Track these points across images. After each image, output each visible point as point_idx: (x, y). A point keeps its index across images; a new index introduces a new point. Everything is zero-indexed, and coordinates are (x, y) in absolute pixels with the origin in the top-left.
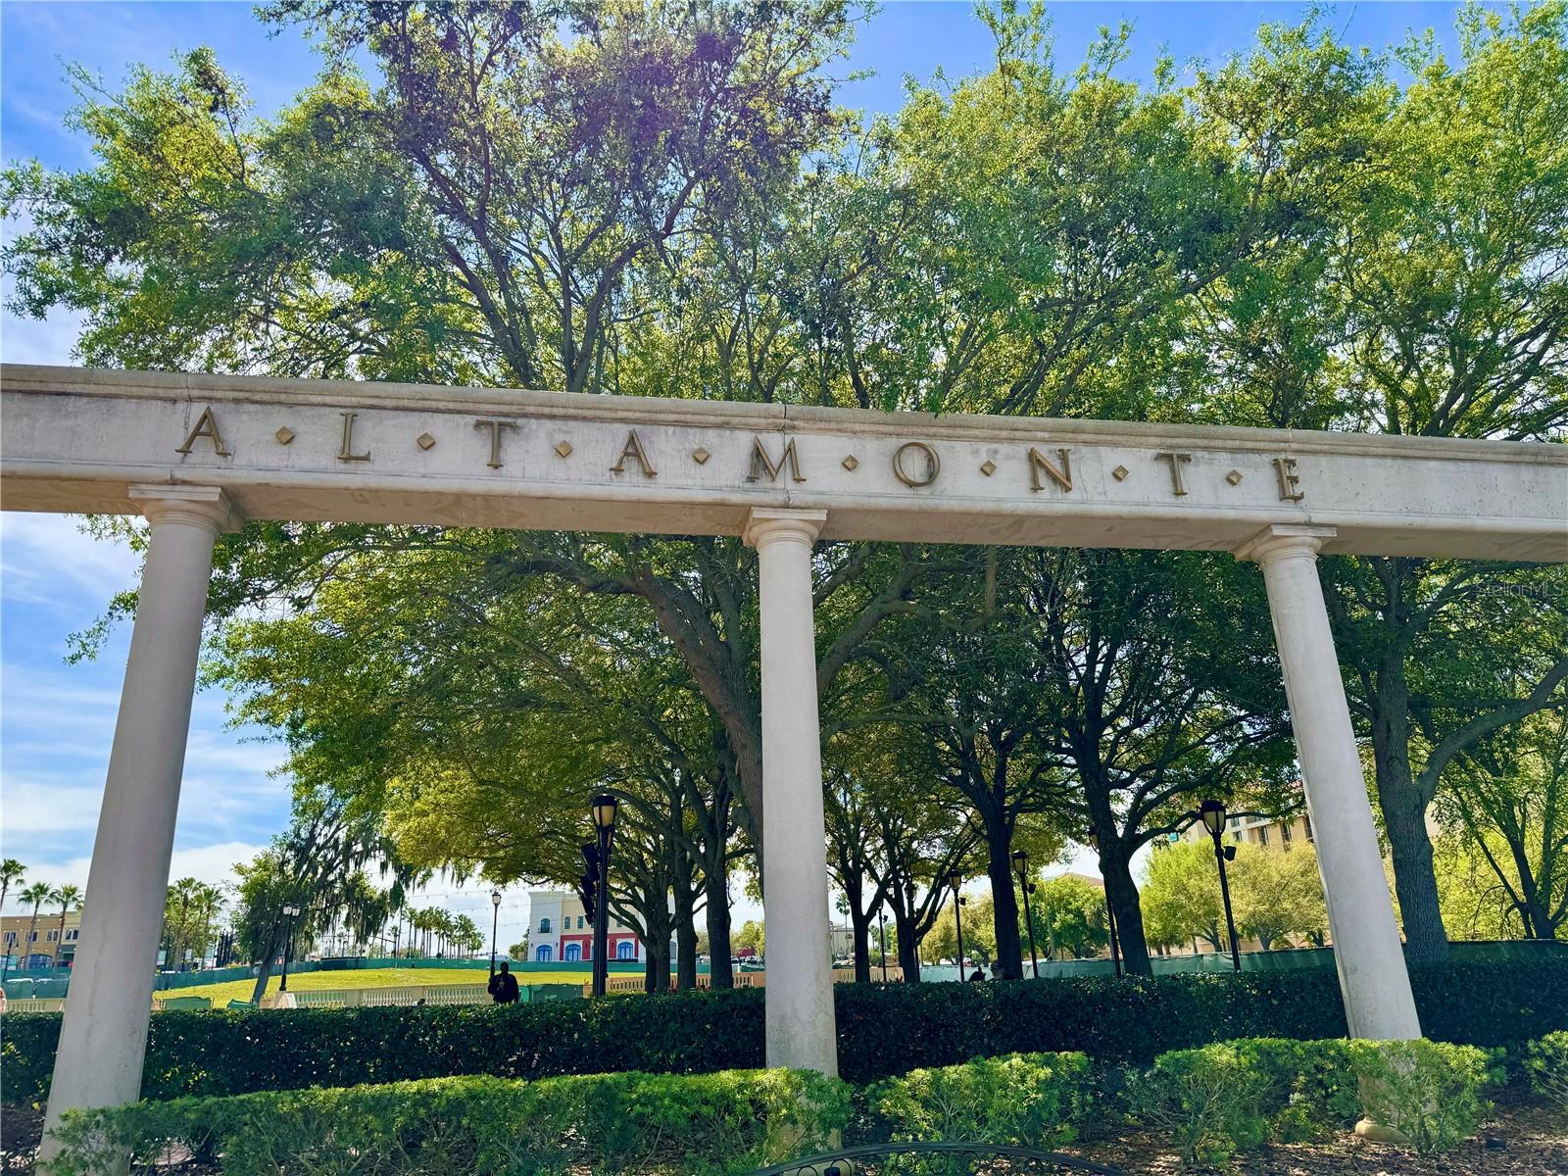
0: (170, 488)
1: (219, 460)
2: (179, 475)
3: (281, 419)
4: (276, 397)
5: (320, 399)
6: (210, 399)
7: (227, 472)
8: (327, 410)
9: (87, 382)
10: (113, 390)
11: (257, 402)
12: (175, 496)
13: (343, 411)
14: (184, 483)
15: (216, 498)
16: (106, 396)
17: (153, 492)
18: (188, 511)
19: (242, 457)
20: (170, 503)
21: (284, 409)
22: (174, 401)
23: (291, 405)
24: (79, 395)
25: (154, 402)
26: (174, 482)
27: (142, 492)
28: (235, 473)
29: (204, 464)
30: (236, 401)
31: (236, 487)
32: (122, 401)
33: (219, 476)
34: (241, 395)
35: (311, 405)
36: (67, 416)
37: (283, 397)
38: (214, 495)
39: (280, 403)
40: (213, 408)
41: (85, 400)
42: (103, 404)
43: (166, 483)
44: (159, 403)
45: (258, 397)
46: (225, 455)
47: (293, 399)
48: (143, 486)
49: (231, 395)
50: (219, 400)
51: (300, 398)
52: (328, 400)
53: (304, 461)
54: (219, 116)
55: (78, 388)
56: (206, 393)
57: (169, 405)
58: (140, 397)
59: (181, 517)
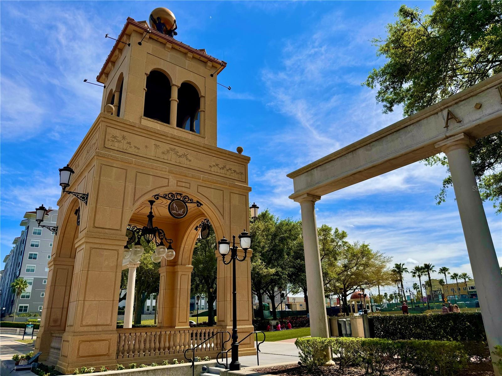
0: (447, 140)
1: (459, 124)
2: (448, 135)
3: (475, 101)
4: (469, 95)
5: (485, 87)
6: (447, 107)
7: (463, 127)
8: (490, 90)
9: (410, 120)
10: (418, 119)
11: (463, 100)
12: (449, 142)
13: (496, 87)
14: (450, 136)
15: (463, 137)
16: (417, 122)
17: (442, 144)
18: (455, 145)
19: (466, 120)
20: (448, 145)
21: (474, 98)
22: (437, 113)
23: (476, 95)
24: (410, 125)
25: (431, 117)
26: (447, 138)
27: (439, 145)
28: (466, 126)
29: (455, 128)
30: (456, 103)
31: (468, 130)
32: (422, 121)
33: (461, 129)
34: (457, 100)
35: (483, 91)
36: (409, 132)
37: (472, 94)
38: (462, 136)
39: (472, 96)
40: (450, 109)
41: (412, 126)
42: (417, 124)
43: (445, 139)
44: (433, 116)
45: (463, 98)
46: (460, 122)
47: (475, 92)
48: (438, 143)
49: (454, 102)
50: (451, 106)
51: (478, 91)
52: (488, 86)
53: (489, 111)
54: (415, 22)
55: (409, 123)
56: (446, 106)
57: (436, 115)
58: (427, 117)
59: (454, 147)
